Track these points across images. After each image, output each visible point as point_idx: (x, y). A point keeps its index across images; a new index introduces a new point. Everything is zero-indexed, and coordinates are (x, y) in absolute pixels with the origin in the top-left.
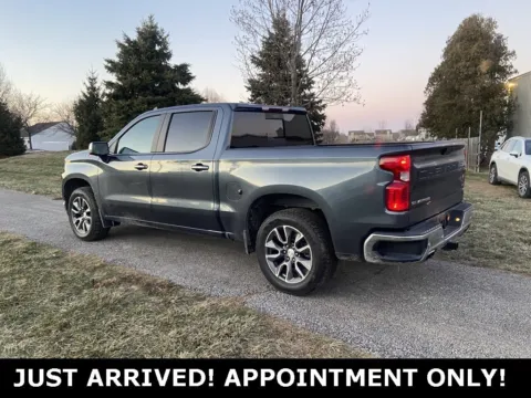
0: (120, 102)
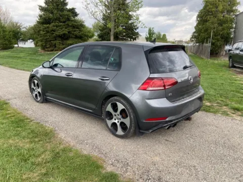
0: (44, 25)
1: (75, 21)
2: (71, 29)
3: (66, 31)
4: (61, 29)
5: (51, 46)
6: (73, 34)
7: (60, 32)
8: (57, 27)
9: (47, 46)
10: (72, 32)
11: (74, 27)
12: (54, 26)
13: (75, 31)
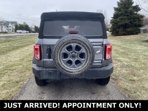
1: (136, 14)
2: (132, 20)
3: (127, 22)
4: (124, 20)
5: (116, 33)
6: (133, 24)
7: (123, 23)
8: (121, 19)
9: (114, 33)
10: (133, 22)
11: (134, 18)
12: (120, 19)
13: (135, 21)
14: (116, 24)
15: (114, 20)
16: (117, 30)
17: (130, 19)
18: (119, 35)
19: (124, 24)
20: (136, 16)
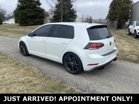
2: (37, 13)
3: (34, 14)
4: (31, 12)
5: (25, 23)
6: (38, 16)
7: (31, 14)
9: (23, 23)
11: (39, 11)
12: (27, 11)
13: (39, 14)
14: (23, 15)
15: (21, 11)
16: (26, 20)
17: (35, 11)
18: (29, 25)
19: (31, 16)
20: (39, 9)
